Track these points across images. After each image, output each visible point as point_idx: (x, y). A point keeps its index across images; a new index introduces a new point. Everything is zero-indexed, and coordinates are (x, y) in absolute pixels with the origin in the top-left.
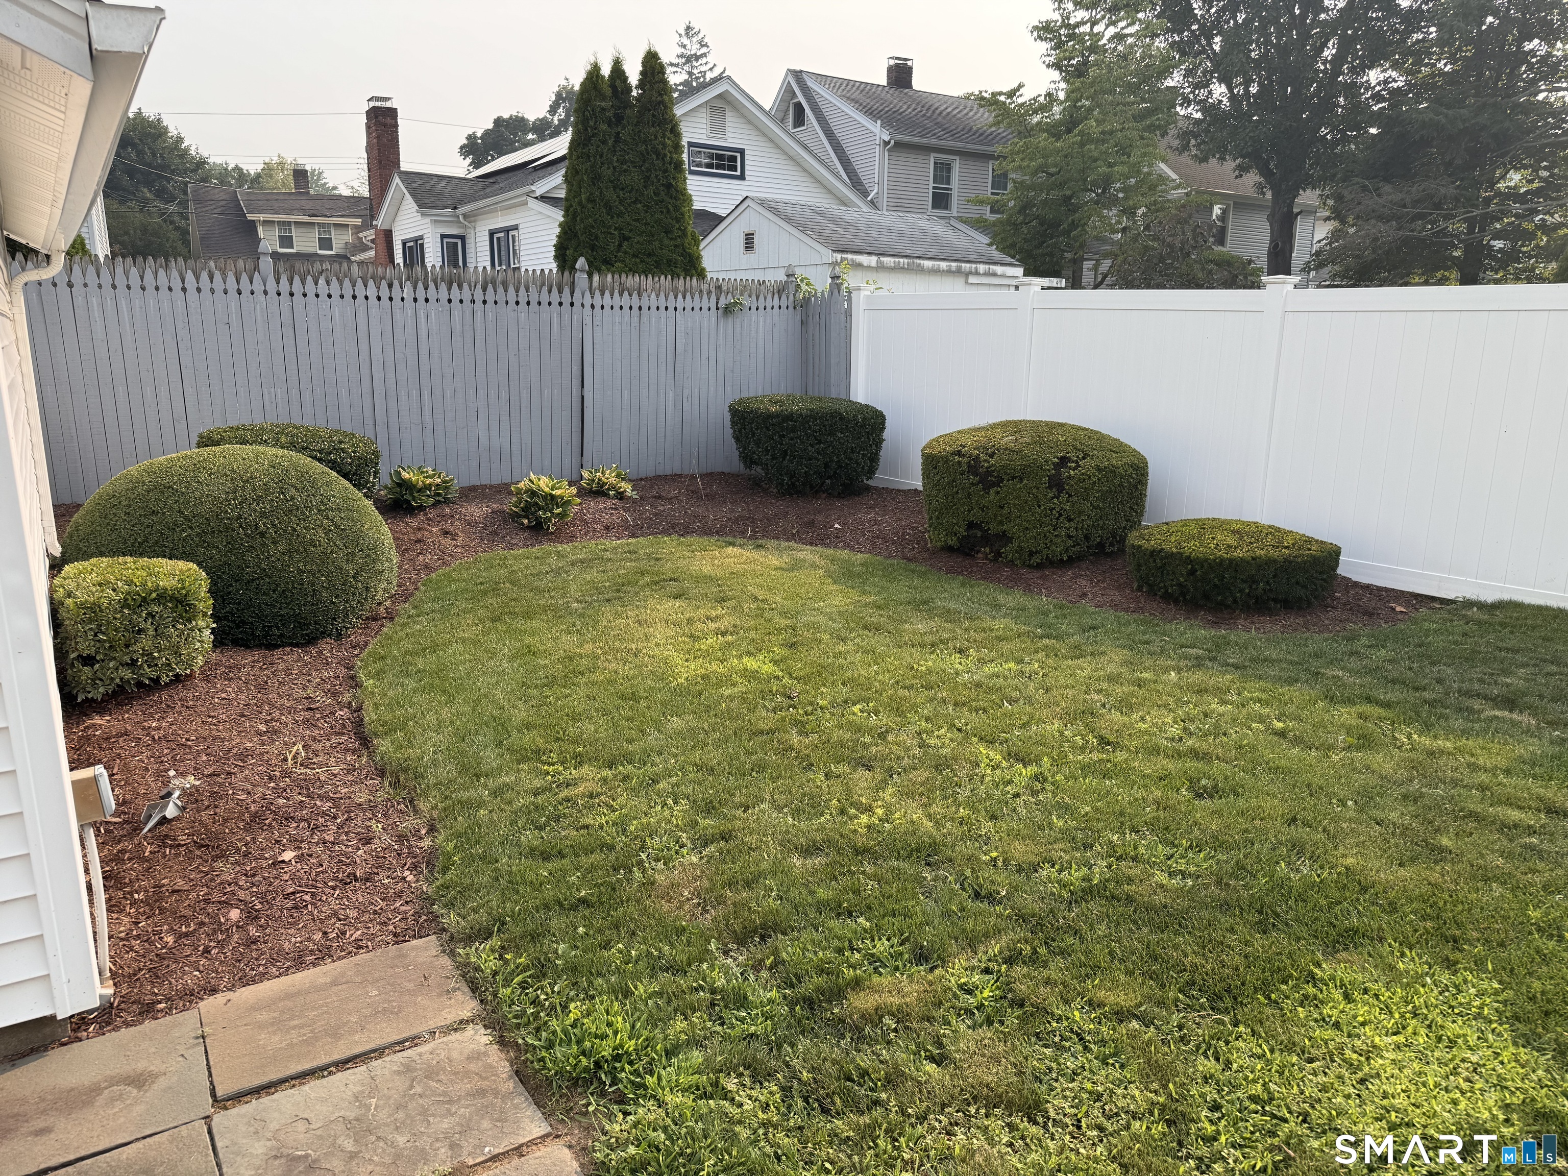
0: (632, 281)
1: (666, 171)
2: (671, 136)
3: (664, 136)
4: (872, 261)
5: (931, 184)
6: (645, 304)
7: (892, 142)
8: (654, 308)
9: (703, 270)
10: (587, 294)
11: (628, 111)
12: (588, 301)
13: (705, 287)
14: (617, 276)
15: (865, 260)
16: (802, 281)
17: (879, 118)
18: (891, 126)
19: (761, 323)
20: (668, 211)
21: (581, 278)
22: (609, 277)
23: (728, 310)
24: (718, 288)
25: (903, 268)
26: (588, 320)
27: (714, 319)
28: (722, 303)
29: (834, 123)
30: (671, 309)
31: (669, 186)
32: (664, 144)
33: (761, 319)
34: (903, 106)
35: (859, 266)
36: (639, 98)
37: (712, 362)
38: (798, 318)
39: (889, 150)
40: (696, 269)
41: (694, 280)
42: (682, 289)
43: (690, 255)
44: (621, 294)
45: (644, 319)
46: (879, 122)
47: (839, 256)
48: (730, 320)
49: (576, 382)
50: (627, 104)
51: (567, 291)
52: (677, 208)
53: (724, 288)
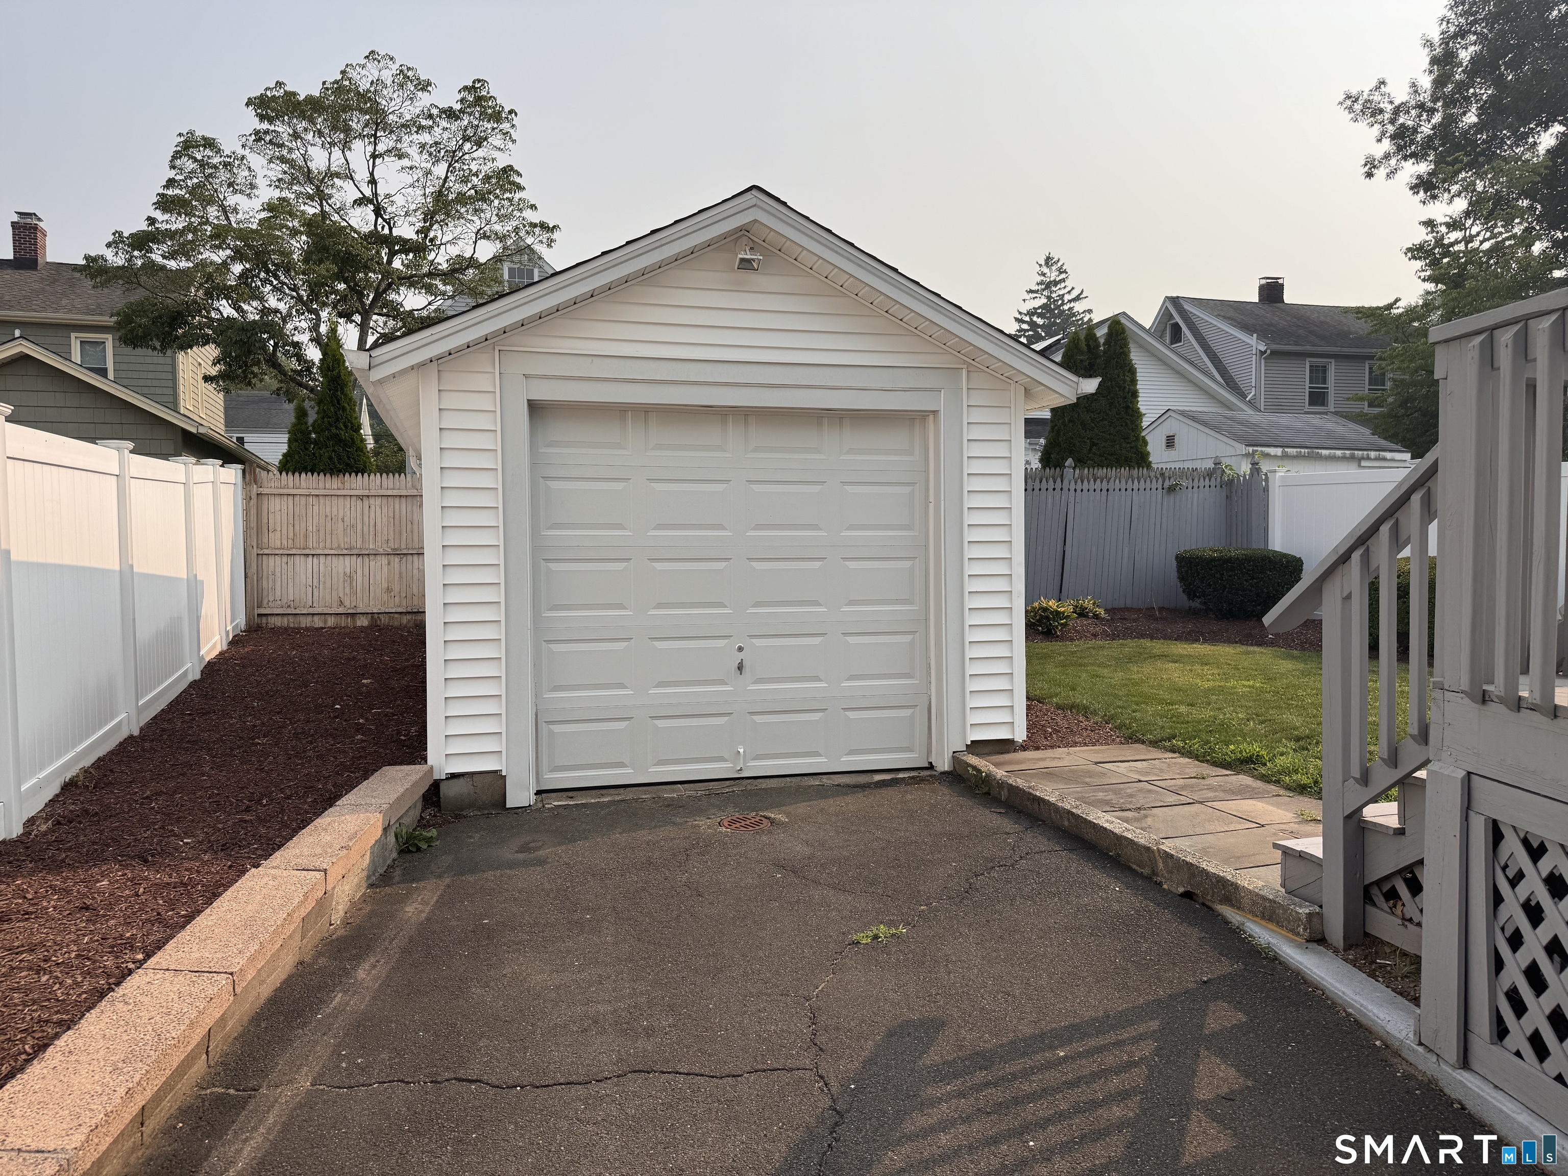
0: (1101, 472)
1: (1125, 398)
2: (1129, 374)
3: (1124, 375)
4: (1278, 451)
5: (1308, 385)
6: (1111, 486)
7: (1269, 352)
8: (1117, 490)
9: (1150, 462)
10: (1073, 483)
11: (1098, 361)
12: (1072, 487)
13: (1152, 474)
14: (1091, 470)
15: (1272, 451)
16: (1226, 467)
17: (1255, 332)
18: (1266, 337)
19: (1195, 499)
20: (1126, 424)
21: (1069, 472)
22: (1086, 470)
23: (1172, 489)
24: (1162, 474)
25: (1304, 456)
26: (1072, 499)
27: (1160, 496)
28: (1167, 484)
29: (1211, 339)
30: (1129, 490)
31: (1127, 408)
32: (1125, 381)
33: (1196, 495)
34: (1276, 319)
35: (1267, 455)
36: (1105, 352)
37: (1158, 526)
38: (1224, 494)
39: (1265, 358)
40: (1145, 462)
41: (1145, 469)
42: (1136, 476)
43: (1141, 453)
44: (1095, 481)
45: (1110, 498)
46: (1255, 335)
47: (1251, 449)
48: (1172, 497)
49: (1061, 542)
50: (1097, 357)
51: (1059, 480)
52: (1133, 422)
53: (1167, 475)
